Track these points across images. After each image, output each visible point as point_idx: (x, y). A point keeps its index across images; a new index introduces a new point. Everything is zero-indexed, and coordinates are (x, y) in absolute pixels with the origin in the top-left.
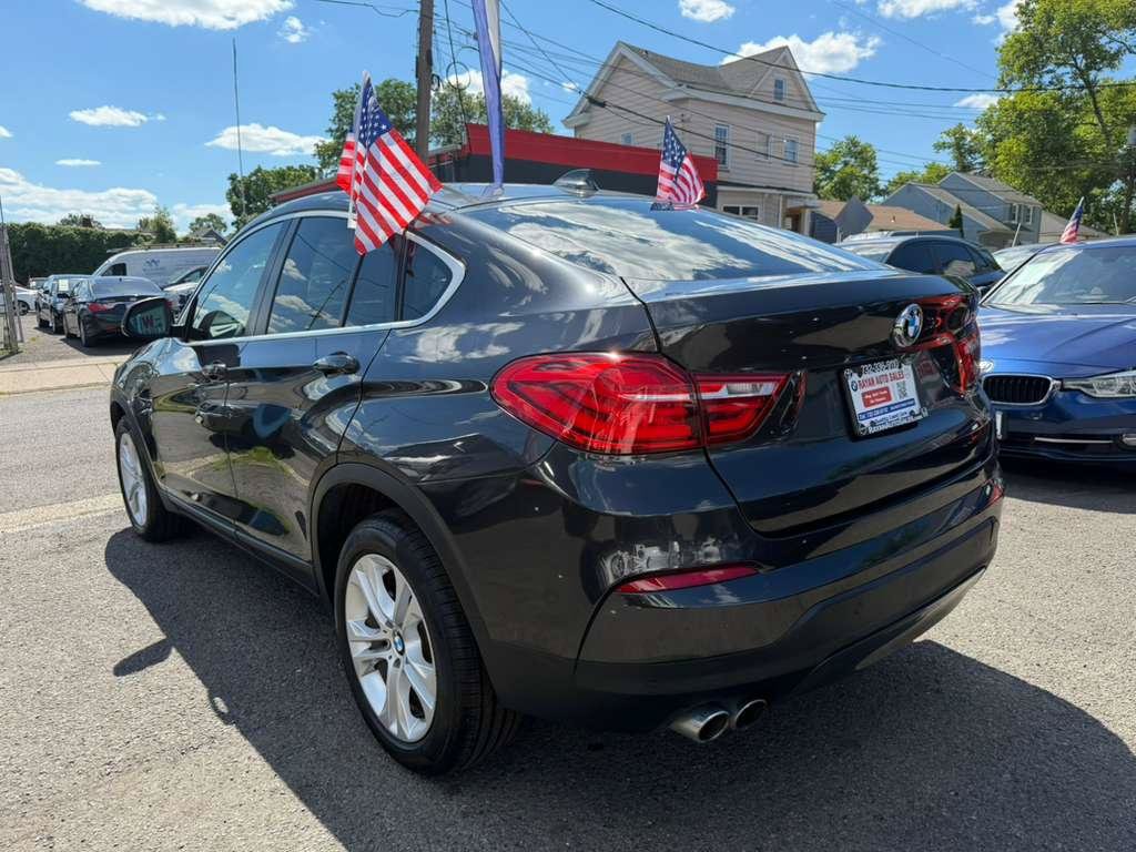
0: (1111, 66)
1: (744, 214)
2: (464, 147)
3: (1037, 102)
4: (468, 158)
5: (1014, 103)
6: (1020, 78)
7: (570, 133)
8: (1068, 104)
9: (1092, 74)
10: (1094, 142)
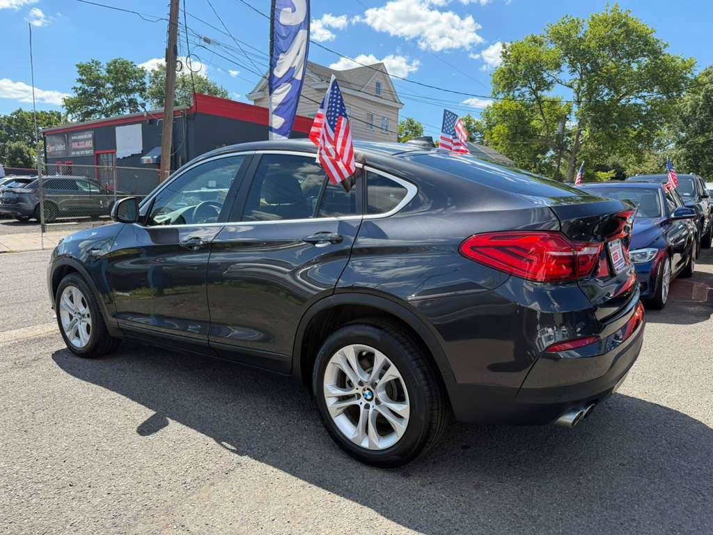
0: (548, 89)
2: (191, 108)
3: (513, 105)
4: (195, 114)
5: (501, 105)
6: (503, 92)
7: (252, 103)
8: (527, 107)
9: (539, 93)
10: (541, 130)
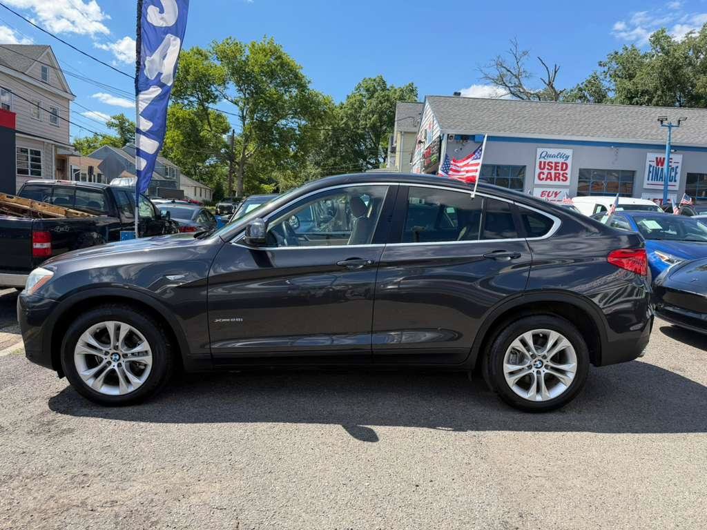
0: (214, 102)
1: (32, 174)
9: (206, 104)
10: (211, 140)
